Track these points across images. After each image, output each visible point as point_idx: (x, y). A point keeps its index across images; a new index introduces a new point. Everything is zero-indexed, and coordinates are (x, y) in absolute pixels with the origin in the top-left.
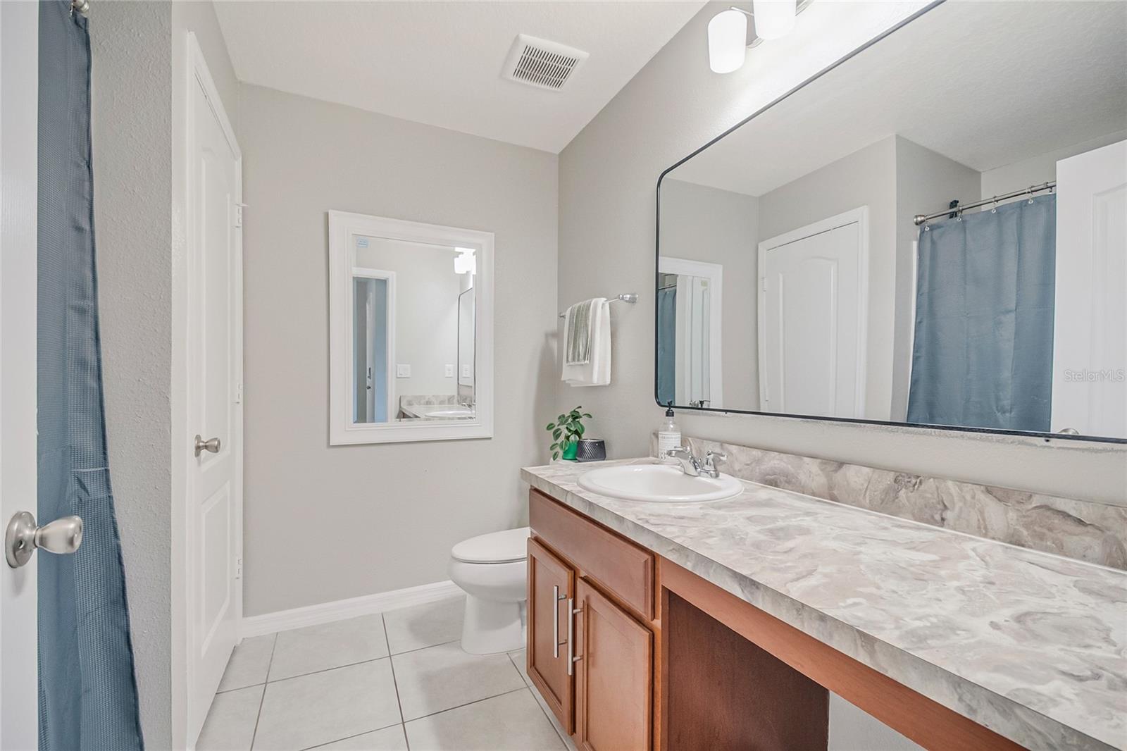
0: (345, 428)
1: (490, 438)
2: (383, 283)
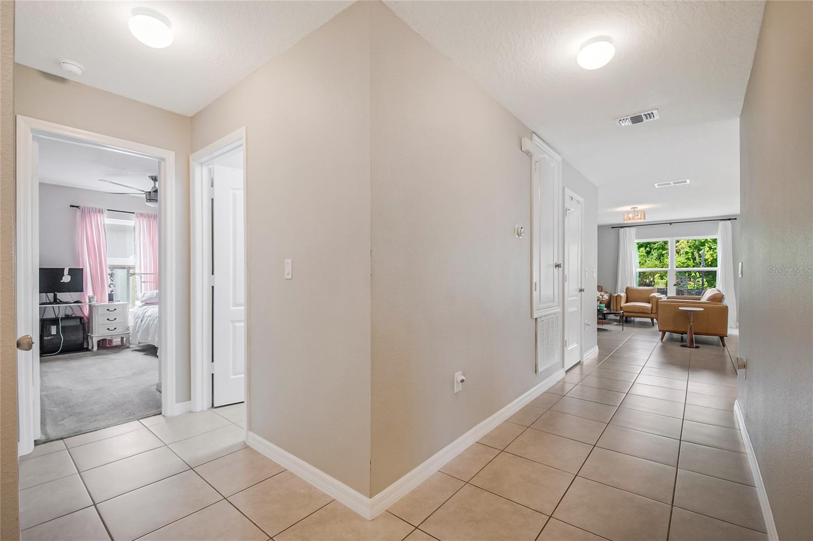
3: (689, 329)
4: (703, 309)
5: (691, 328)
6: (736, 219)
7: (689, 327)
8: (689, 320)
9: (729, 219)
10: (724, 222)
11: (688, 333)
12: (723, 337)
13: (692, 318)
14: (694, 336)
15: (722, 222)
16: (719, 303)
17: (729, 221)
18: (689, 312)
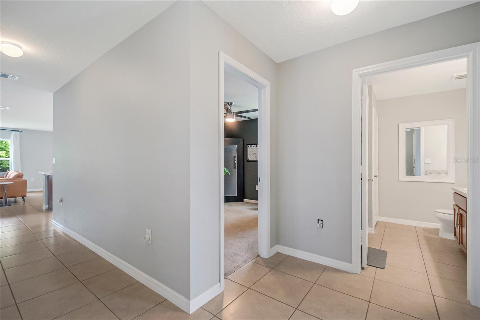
0: (403, 176)
1: (454, 183)
2: (419, 130)
3: (4, 195)
4: (13, 183)
5: (5, 195)
6: (22, 131)
7: (4, 193)
8: (4, 189)
9: (18, 131)
10: (15, 132)
11: (4, 198)
12: (24, 197)
13: (6, 188)
14: (7, 199)
15: (14, 132)
16: (21, 179)
17: (18, 132)
18: (4, 185)
